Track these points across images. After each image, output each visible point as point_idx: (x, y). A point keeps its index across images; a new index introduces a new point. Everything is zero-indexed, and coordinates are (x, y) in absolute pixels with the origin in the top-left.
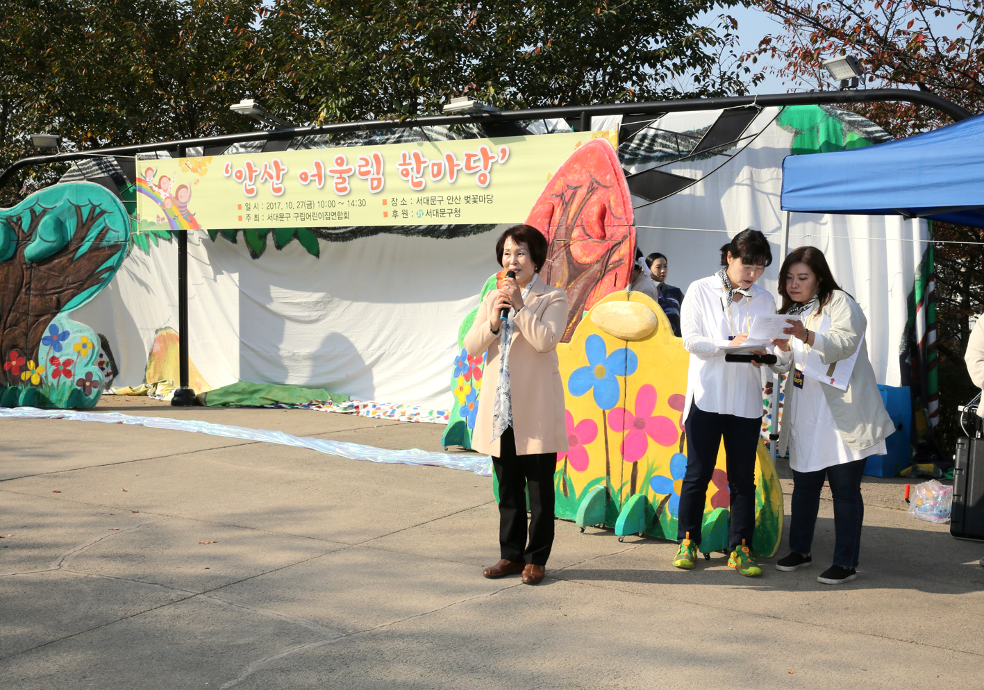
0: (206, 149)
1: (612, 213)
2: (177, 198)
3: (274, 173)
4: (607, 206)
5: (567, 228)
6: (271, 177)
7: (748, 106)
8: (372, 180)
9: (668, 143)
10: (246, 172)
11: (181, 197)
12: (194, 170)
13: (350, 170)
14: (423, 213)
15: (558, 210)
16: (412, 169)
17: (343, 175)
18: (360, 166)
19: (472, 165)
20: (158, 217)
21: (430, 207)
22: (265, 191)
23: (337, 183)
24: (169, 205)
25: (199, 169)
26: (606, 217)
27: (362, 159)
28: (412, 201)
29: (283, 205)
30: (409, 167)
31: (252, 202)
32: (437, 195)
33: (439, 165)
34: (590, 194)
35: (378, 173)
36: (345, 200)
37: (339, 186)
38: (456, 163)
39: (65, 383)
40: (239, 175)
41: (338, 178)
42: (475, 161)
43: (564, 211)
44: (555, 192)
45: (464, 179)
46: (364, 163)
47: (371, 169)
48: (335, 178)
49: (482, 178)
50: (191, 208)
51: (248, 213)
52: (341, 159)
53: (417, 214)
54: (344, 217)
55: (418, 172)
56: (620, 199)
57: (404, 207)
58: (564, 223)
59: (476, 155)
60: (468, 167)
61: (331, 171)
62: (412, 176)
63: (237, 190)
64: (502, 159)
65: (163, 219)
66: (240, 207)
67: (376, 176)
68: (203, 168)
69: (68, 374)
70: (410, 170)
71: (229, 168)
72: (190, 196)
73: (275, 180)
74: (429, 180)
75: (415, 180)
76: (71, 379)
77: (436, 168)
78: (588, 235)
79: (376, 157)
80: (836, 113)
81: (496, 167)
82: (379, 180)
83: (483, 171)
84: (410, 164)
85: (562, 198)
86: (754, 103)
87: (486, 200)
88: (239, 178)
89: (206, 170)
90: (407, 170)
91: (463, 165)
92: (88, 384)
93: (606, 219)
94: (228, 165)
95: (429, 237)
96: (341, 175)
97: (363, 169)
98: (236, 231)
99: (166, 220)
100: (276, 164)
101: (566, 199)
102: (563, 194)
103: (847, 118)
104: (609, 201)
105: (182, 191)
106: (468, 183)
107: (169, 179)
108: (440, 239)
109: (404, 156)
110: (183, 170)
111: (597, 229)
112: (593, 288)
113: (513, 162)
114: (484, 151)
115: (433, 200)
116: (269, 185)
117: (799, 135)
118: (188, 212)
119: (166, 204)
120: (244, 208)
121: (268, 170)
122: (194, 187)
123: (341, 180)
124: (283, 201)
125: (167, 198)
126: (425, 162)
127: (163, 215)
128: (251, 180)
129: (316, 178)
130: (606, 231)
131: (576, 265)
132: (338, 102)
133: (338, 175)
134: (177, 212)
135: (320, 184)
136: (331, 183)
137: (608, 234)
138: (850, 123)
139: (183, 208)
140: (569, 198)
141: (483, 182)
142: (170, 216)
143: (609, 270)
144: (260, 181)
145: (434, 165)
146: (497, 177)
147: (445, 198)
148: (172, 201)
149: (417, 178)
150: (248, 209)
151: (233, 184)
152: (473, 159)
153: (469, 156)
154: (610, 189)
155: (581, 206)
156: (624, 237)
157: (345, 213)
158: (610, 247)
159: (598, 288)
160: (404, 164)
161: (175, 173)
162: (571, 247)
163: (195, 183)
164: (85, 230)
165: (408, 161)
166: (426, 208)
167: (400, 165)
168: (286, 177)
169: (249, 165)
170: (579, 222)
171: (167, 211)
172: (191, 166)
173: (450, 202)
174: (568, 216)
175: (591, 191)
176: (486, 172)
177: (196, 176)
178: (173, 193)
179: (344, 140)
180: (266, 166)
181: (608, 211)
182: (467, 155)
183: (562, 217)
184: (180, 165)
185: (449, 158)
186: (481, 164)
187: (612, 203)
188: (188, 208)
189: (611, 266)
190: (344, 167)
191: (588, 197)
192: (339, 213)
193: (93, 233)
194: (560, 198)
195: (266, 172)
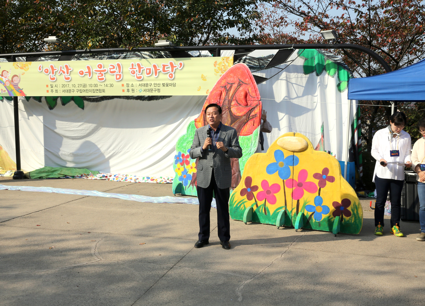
0: (27, 58)
1: (250, 95)
2: (12, 81)
3: (65, 71)
4: (247, 92)
5: (229, 101)
6: (64, 72)
7: (289, 48)
8: (117, 75)
9: (251, 62)
10: (50, 70)
11: (15, 81)
12: (22, 68)
13: (105, 70)
14: (142, 91)
15: (224, 93)
16: (137, 71)
17: (102, 73)
18: (110, 69)
19: (166, 70)
20: (2, 90)
21: (145, 88)
22: (61, 79)
23: (98, 76)
24: (8, 84)
25: (24, 68)
26: (248, 96)
27: (111, 65)
28: (136, 85)
29: (71, 85)
30: (135, 70)
31: (54, 84)
32: (149, 82)
33: (150, 69)
34: (239, 86)
35: (120, 72)
36: (103, 84)
37: (100, 77)
38: (158, 68)
40: (47, 71)
41: (99, 74)
42: (167, 68)
43: (227, 93)
44: (221, 85)
45: (162, 76)
46: (112, 67)
47: (116, 70)
48: (98, 74)
49: (171, 76)
50: (20, 86)
51: (52, 89)
52: (101, 65)
53: (139, 91)
54: (102, 91)
55: (140, 72)
56: (253, 89)
57: (133, 88)
58: (227, 99)
59: (168, 66)
60: (164, 71)
61: (95, 71)
62: (137, 74)
63: (46, 78)
64: (180, 67)
65: (5, 91)
66: (47, 86)
67: (118, 73)
68: (26, 67)
70: (135, 71)
71: (41, 68)
72: (20, 81)
73: (66, 74)
74: (145, 76)
75: (138, 76)
77: (148, 71)
78: (239, 104)
79: (118, 65)
80: (322, 52)
81: (177, 71)
82: (120, 75)
83: (171, 73)
84: (135, 68)
85: (225, 88)
86: (292, 48)
87: (173, 85)
88: (47, 72)
89: (28, 68)
90: (134, 71)
91: (161, 69)
93: (247, 98)
94: (40, 66)
95: (139, 100)
96: (101, 73)
97: (112, 70)
98: (41, 97)
99: (7, 92)
100: (66, 66)
101: (228, 89)
102: (225, 86)
103: (327, 54)
104: (249, 90)
105: (15, 78)
106: (164, 78)
107: (8, 72)
108: (144, 101)
109: (133, 65)
110: (15, 68)
111: (244, 102)
112: (243, 126)
113: (185, 69)
114: (171, 64)
115: (147, 85)
116: (63, 76)
117: (307, 60)
118: (19, 88)
119: (6, 84)
120: (50, 86)
121: (62, 69)
122: (21, 76)
123: (100, 75)
124: (71, 84)
125: (7, 81)
126: (143, 68)
127: (4, 89)
128: (53, 73)
129: (88, 74)
130: (248, 102)
131: (234, 117)
132: (97, 39)
133: (99, 73)
134: (13, 88)
135: (90, 76)
136: (95, 76)
137: (249, 104)
138: (328, 56)
139: (16, 86)
140: (229, 88)
141: (171, 77)
142: (9, 90)
143: (250, 119)
144: (58, 74)
145: (147, 69)
146: (178, 75)
147: (153, 84)
148: (10, 83)
149: (139, 75)
150: (52, 87)
151: (43, 75)
152: (166, 67)
153: (164, 66)
154: (248, 85)
155: (235, 92)
156: (257, 105)
157: (103, 90)
158: (250, 109)
159: (245, 127)
160: (133, 68)
161: (11, 69)
162: (231, 109)
163: (22, 74)
165: (134, 67)
166: (143, 88)
167: (130, 69)
168: (71, 73)
169: (52, 67)
170: (234, 98)
171: (7, 87)
172: (20, 66)
173: (155, 86)
174: (229, 96)
175: (239, 85)
176: (173, 73)
177: (23, 71)
178: (11, 79)
179: (97, 56)
180: (61, 67)
181: (248, 94)
182: (163, 65)
183: (226, 96)
184: (13, 65)
185: (155, 66)
186: (170, 69)
187: (250, 91)
188: (19, 86)
189: (251, 117)
190: (102, 69)
191: (238, 88)
192: (100, 90)
194: (224, 88)
195: (61, 70)
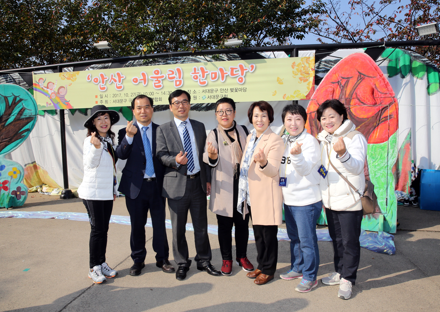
0: (75, 68)
1: (378, 91)
2: (58, 93)
3: (117, 79)
4: (374, 87)
5: (346, 100)
6: (116, 81)
7: (380, 46)
8: (176, 81)
10: (100, 79)
11: (61, 92)
12: (69, 79)
13: (163, 77)
14: (206, 97)
15: (338, 90)
16: (200, 75)
17: (159, 79)
18: (169, 75)
19: (235, 73)
20: (47, 103)
21: (210, 94)
22: (112, 89)
23: (155, 83)
24: (54, 97)
25: (71, 78)
26: (375, 92)
27: (169, 71)
28: (199, 91)
29: (123, 95)
30: (198, 75)
31: (104, 94)
32: (214, 88)
33: (215, 74)
34: (360, 81)
35: (180, 78)
36: (160, 92)
37: (156, 85)
38: (225, 72)
39: (4, 194)
40: (96, 80)
41: (155, 81)
42: (236, 71)
43: (342, 90)
44: (333, 81)
45: (230, 80)
46: (171, 73)
47: (176, 76)
48: (154, 81)
49: (240, 80)
50: (67, 98)
51: (102, 99)
52: (158, 71)
53: (202, 98)
54: (158, 100)
55: (203, 77)
56: (383, 83)
57: (195, 95)
58: (343, 97)
59: (237, 69)
60: (232, 74)
61: (151, 77)
62: (200, 79)
63: (95, 89)
64: (251, 70)
65: (50, 104)
66: (96, 97)
67: (178, 79)
68: (74, 77)
69: (6, 189)
70: (199, 76)
71: (90, 77)
72: (66, 92)
73: (118, 82)
74: (209, 80)
75: (201, 81)
76: (8, 191)
77: (213, 75)
78: (363, 103)
79: (178, 70)
80: (408, 52)
81: (248, 74)
82: (180, 81)
83: (241, 76)
84: (199, 73)
85: (338, 84)
86: (384, 45)
87: (243, 90)
88: (96, 82)
89: (76, 78)
90: (197, 76)
91: (229, 73)
92: (18, 193)
93: (375, 94)
94: (89, 75)
96: (157, 79)
97: (170, 76)
99: (52, 105)
100: (118, 74)
101: (342, 84)
102: (339, 82)
104: (375, 85)
105: (61, 90)
106: (232, 82)
107: (54, 84)
109: (195, 69)
110: (62, 79)
111: (370, 98)
112: (372, 131)
113: (257, 72)
114: (241, 67)
115: (212, 91)
116: (114, 85)
117: (391, 62)
118: (66, 100)
119: (52, 96)
120: (99, 97)
121: (113, 77)
122: (68, 87)
123: (157, 82)
124: (123, 93)
125: (52, 93)
126: (207, 72)
127: (50, 102)
128: (103, 82)
129: (143, 81)
130: (376, 100)
131: (357, 119)
132: (152, 43)
133: (156, 79)
134: (59, 100)
135: (145, 84)
136: (152, 84)
137: (378, 102)
138: (415, 56)
139: (62, 98)
140: (344, 84)
141: (241, 81)
142: (54, 102)
143: (382, 122)
144: (108, 83)
145: (212, 73)
146: (249, 79)
147: (219, 90)
148: (56, 95)
149: (202, 80)
150: (102, 97)
151: (92, 85)
152: (234, 70)
153: (232, 69)
154: (374, 78)
155: (354, 88)
156: (391, 103)
157: (160, 98)
158: (381, 109)
159: (375, 131)
160: (195, 73)
161: (57, 81)
162: (351, 109)
163: (69, 85)
164: (11, 109)
165: (197, 72)
166: (207, 94)
167: (192, 73)
168: (124, 81)
169: (102, 75)
170: (354, 96)
171: (52, 100)
172: (67, 77)
173: (222, 91)
174: (345, 93)
175: (360, 79)
176: (243, 77)
177: (70, 81)
178: (56, 91)
180: (112, 75)
181: (375, 90)
182: (231, 68)
183: (341, 93)
184: (60, 76)
185: (221, 70)
186: (240, 73)
187: (377, 85)
188: (65, 98)
189: (383, 119)
190: (159, 75)
191: (357, 84)
192: (156, 98)
193: (16, 111)
194: (337, 84)
195: (112, 78)
